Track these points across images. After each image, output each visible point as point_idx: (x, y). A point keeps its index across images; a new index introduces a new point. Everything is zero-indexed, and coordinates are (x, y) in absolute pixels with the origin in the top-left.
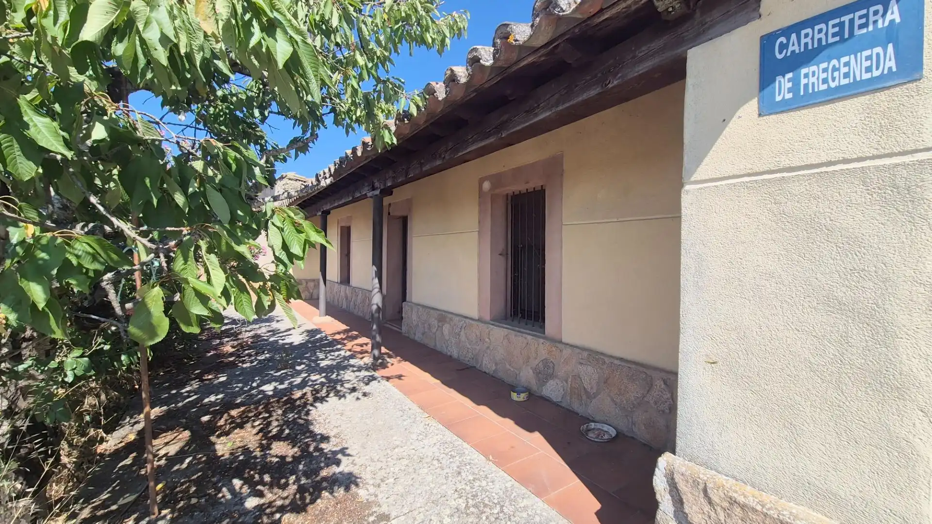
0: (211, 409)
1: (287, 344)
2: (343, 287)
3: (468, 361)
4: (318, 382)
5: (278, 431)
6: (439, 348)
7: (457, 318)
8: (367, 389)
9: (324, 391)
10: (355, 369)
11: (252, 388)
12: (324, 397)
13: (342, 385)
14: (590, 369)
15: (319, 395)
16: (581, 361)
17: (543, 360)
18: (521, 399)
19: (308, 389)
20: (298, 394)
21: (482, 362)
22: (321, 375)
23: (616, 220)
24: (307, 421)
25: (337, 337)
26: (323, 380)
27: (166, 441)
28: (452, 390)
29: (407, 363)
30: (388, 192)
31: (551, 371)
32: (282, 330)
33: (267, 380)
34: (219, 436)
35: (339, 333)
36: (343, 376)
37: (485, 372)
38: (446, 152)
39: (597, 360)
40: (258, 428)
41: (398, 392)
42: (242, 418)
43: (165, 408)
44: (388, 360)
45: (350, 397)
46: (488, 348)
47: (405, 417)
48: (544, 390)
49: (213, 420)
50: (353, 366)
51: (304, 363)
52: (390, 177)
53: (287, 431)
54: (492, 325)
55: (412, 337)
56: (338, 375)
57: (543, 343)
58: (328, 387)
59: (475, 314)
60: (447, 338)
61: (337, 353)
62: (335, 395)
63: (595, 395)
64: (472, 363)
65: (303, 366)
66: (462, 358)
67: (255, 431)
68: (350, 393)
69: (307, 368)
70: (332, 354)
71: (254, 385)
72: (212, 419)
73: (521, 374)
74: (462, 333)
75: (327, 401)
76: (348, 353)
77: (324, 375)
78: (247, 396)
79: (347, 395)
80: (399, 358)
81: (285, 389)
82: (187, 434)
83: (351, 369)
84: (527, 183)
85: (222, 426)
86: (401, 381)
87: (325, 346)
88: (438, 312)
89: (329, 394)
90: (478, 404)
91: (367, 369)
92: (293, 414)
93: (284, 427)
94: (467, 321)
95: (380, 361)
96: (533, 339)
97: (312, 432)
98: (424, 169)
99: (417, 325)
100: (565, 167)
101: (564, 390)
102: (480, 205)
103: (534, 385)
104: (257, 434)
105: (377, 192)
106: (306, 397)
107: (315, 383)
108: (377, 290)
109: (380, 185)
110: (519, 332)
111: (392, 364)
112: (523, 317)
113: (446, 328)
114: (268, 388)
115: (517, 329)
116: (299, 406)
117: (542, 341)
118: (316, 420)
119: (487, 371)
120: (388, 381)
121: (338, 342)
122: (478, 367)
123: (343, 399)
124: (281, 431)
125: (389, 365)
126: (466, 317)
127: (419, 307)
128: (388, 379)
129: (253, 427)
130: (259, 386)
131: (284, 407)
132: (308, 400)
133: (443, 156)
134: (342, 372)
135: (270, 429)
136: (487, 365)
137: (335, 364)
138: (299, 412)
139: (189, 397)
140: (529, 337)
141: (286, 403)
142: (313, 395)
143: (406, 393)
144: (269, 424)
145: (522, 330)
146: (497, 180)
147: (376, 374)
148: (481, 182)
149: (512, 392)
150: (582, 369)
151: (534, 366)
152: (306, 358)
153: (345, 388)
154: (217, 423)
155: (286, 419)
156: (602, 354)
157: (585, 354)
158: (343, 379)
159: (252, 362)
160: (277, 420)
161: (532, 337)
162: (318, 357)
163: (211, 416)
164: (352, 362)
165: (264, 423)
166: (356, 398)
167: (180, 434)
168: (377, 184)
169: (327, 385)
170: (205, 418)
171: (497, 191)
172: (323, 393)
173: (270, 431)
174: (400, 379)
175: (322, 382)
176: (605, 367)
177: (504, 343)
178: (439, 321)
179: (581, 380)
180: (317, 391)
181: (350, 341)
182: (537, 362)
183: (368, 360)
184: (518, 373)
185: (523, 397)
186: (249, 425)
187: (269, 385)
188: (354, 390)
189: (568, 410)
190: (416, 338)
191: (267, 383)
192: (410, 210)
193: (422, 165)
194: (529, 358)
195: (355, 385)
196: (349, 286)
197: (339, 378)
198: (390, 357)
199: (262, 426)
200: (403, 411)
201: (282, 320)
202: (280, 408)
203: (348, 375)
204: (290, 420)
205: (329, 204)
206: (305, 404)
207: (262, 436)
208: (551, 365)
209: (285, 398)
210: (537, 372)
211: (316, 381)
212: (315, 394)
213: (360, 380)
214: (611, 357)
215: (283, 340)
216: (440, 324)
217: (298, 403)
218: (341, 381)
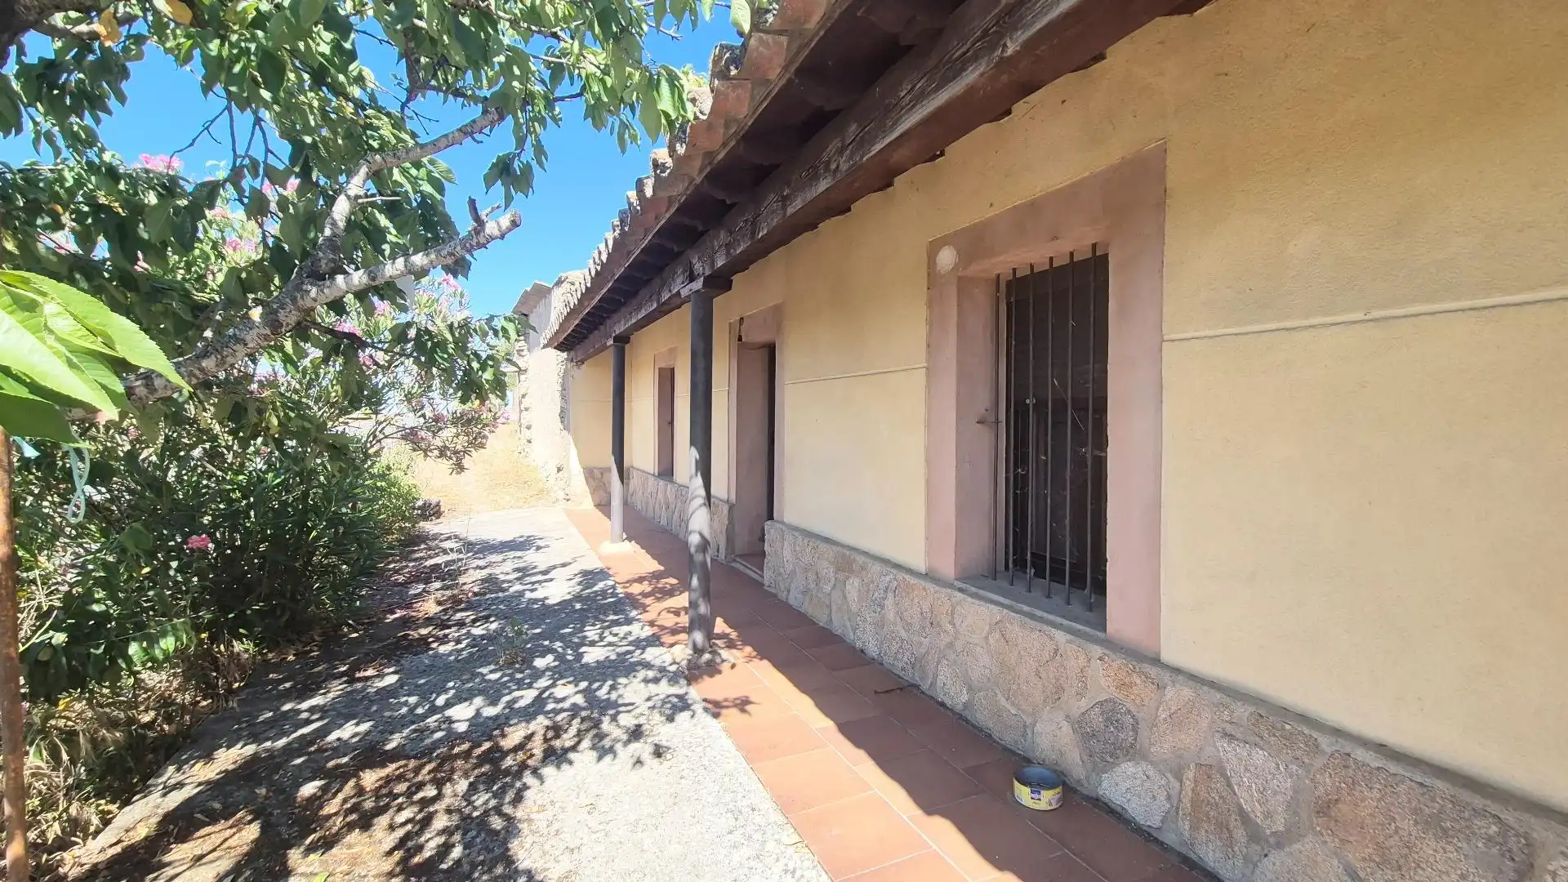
0: (331, 764)
1: (536, 601)
2: (662, 483)
3: (903, 669)
4: (566, 705)
5: (439, 846)
6: (837, 627)
7: (877, 567)
8: (663, 732)
9: (573, 731)
10: (651, 674)
11: (434, 710)
12: (566, 751)
13: (614, 718)
14: (1259, 756)
15: (557, 743)
16: (1229, 728)
17: (1101, 703)
18: (1042, 805)
19: (540, 723)
20: (514, 736)
21: (935, 677)
22: (576, 686)
23: (1359, 316)
24: (509, 819)
25: (636, 589)
26: (579, 700)
27: (198, 852)
28: (861, 754)
29: (765, 663)
30: (720, 282)
31: (1127, 736)
32: (542, 568)
33: (469, 689)
34: (311, 849)
35: (640, 580)
36: (620, 692)
37: (943, 704)
38: (841, 152)
39: (1288, 737)
40: (400, 833)
41: (733, 749)
42: (378, 798)
43: (251, 749)
44: (724, 653)
45: (625, 753)
46: (951, 645)
47: (737, 836)
48: (1105, 784)
49: (320, 797)
50: (648, 666)
51: (550, 650)
52: (720, 247)
53: (457, 852)
54: (961, 590)
55: (783, 596)
56: (613, 688)
57: (1101, 659)
58: (583, 720)
59: (919, 563)
60: (854, 608)
61: (625, 629)
62: (593, 748)
63: (1281, 841)
64: (911, 676)
65: (550, 658)
66: (887, 660)
67: (390, 840)
68: (627, 743)
69: (557, 663)
70: (615, 630)
71: (441, 701)
72: (319, 794)
73: (1038, 728)
74: (889, 602)
75: (571, 763)
76: (648, 632)
77: (584, 685)
78: (415, 731)
79: (618, 747)
80: (748, 649)
81: (497, 717)
82: (252, 832)
83: (642, 674)
84: (1055, 238)
85: (329, 817)
86: (745, 716)
87: (605, 610)
88: (839, 549)
89: (579, 743)
90: (929, 810)
91: (674, 679)
92: (487, 796)
93: (457, 837)
94: (901, 575)
95: (707, 656)
96: (1070, 642)
97: (509, 861)
98: (790, 211)
99: (794, 572)
100: (1172, 180)
101: (1169, 798)
102: (930, 304)
103: (1075, 762)
104: (390, 853)
105: (698, 285)
106: (528, 747)
107: (560, 705)
108: (700, 501)
109: (704, 269)
110: (1032, 617)
111: (733, 666)
112: (1040, 574)
113: (853, 586)
114: (462, 714)
115: (1026, 608)
116: (507, 772)
117: (1097, 650)
118: (529, 820)
119: (949, 702)
120: (716, 716)
121: (633, 601)
122: (925, 687)
123: (608, 758)
124: (446, 849)
125: (725, 667)
126: (898, 567)
127: (797, 534)
128: (715, 708)
129: (392, 828)
130: (449, 704)
131: (476, 771)
132: (532, 755)
133: (833, 166)
134: (622, 680)
135: (422, 839)
136: (950, 688)
137: (613, 657)
138: (499, 795)
139: (308, 722)
140: (1061, 636)
141: (484, 758)
142: (546, 740)
143: (752, 754)
144: (427, 821)
145: (1039, 613)
146: (973, 242)
147: (694, 693)
148: (933, 249)
149: (1016, 784)
150: (1231, 755)
151: (1076, 712)
152: (562, 638)
153: (619, 726)
154: (321, 807)
155: (467, 811)
156: (1304, 718)
157: (1243, 711)
158: (620, 701)
159: (458, 642)
160: (449, 811)
161: (1069, 637)
162: (585, 637)
163: (323, 782)
164: (652, 654)
165: (419, 817)
166: (635, 760)
167: (240, 830)
168: (698, 267)
169: (584, 714)
170: (309, 789)
171: (974, 269)
172: (567, 740)
173: (420, 848)
174: (743, 711)
175: (574, 705)
176: (1319, 762)
177: (991, 641)
178: (838, 570)
179: (1229, 785)
180: (557, 730)
181: (658, 599)
182: (1084, 704)
183: (679, 653)
184: (1029, 721)
185: (1047, 800)
186: (383, 821)
187: (467, 704)
188: (636, 733)
189: (1186, 860)
190: (792, 601)
191: (466, 700)
192: (779, 328)
193: (785, 201)
194: (1060, 689)
195: (642, 720)
196: (672, 481)
197: (614, 696)
198: (731, 645)
199: (409, 827)
200: (736, 814)
201: (547, 546)
202: (466, 775)
203: (633, 690)
204: (475, 814)
205: (623, 322)
206: (523, 766)
207: (398, 864)
208: (1129, 720)
209: (487, 745)
210: (1086, 734)
211: (563, 700)
212: (551, 739)
213: (653, 708)
214: (1337, 732)
215: (532, 591)
216: (841, 576)
217: (509, 762)
218: (615, 705)
